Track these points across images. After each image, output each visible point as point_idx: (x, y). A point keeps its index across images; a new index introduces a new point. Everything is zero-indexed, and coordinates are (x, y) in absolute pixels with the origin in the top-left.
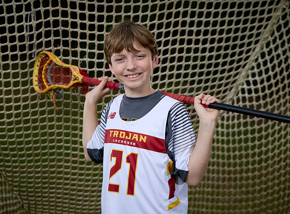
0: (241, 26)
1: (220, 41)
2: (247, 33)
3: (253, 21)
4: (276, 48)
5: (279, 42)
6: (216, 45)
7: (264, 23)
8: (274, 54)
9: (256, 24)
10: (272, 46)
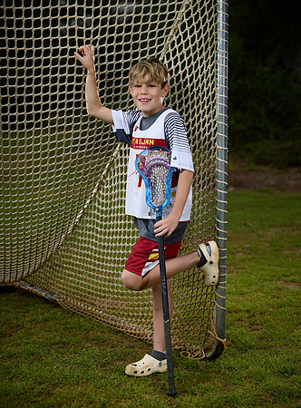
0: (141, 23)
1: (119, 39)
2: (148, 31)
3: (154, 18)
4: (181, 49)
5: (183, 42)
6: (114, 44)
7: (166, 21)
8: (178, 54)
9: (158, 22)
10: (176, 46)
